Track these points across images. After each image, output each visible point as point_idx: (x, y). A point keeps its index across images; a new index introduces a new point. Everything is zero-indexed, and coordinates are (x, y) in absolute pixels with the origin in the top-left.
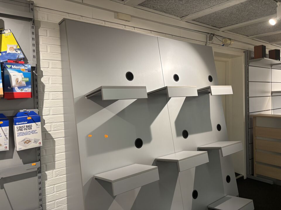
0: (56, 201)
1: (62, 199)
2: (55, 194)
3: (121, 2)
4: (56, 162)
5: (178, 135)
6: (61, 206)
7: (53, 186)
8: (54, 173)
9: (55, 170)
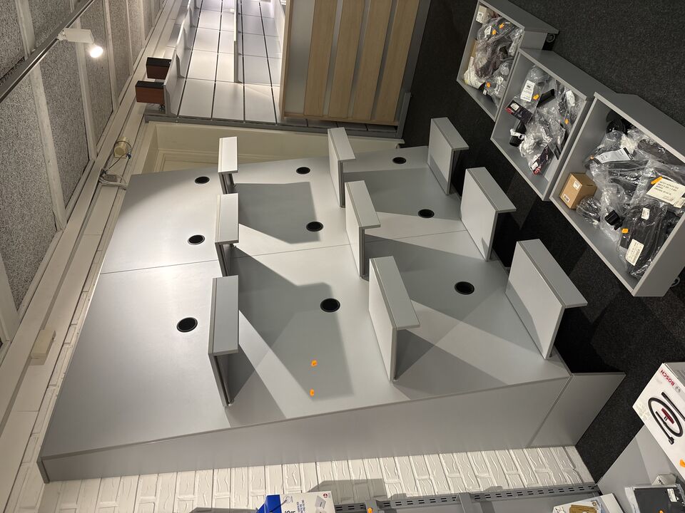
0: (447, 474)
1: (444, 464)
2: (434, 477)
3: (6, 348)
4: (369, 478)
5: (316, 239)
6: (458, 464)
7: (417, 481)
8: (391, 481)
9: (386, 480)
